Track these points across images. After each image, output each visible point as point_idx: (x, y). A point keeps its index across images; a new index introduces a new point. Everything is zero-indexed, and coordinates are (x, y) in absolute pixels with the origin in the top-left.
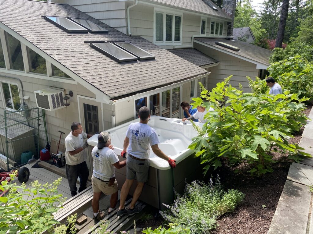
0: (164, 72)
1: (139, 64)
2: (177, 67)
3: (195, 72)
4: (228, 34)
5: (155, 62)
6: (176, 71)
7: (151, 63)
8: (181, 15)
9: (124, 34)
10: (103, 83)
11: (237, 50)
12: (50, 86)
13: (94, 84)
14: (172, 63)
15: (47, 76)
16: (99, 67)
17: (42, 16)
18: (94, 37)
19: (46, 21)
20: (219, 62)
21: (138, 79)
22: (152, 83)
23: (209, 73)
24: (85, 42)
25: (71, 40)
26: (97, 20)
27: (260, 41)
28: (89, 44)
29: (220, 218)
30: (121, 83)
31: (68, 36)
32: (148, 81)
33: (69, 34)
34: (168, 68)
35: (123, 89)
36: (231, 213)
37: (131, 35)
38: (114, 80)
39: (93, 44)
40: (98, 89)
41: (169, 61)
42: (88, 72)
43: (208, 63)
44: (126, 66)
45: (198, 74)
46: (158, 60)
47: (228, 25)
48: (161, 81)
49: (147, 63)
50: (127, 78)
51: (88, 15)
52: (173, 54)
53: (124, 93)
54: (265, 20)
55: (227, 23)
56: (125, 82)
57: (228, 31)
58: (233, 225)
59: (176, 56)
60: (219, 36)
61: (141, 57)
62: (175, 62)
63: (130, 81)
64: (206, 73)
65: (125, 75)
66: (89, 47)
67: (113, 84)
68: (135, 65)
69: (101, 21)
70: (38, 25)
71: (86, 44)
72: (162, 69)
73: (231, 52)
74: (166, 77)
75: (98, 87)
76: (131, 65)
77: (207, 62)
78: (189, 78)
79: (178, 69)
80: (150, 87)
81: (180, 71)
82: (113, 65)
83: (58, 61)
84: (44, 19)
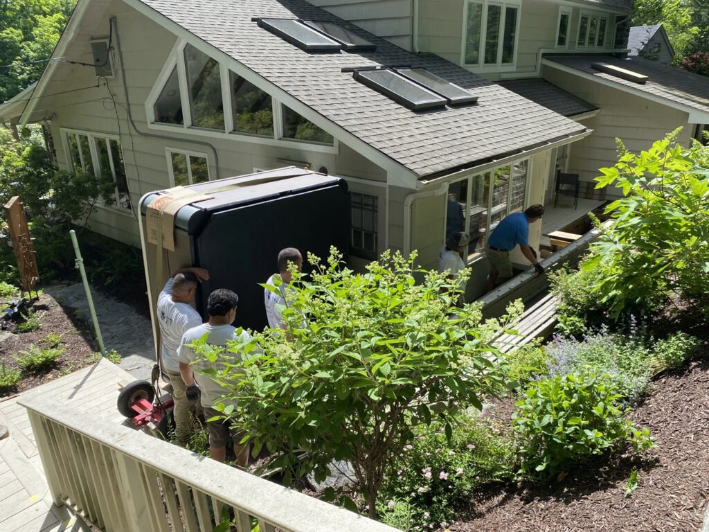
0: (502, 127)
1: (451, 113)
2: (524, 117)
3: (561, 128)
4: (616, 43)
5: (479, 108)
6: (524, 127)
7: (473, 109)
8: (518, 6)
9: (405, 51)
10: (399, 149)
11: (642, 82)
12: (279, 159)
13: (385, 151)
14: (512, 109)
15: (273, 138)
16: (382, 119)
17: (253, 20)
18: (354, 58)
19: (260, 28)
20: (598, 109)
21: (456, 143)
22: (483, 149)
23: (589, 131)
24: (344, 70)
25: (318, 67)
26: (346, 21)
27: (693, 60)
28: (352, 73)
29: (655, 378)
30: (429, 150)
31: (309, 59)
32: (476, 145)
33: (310, 55)
34: (505, 119)
35: (436, 161)
36: (677, 369)
37: (419, 52)
38: (415, 143)
39: (360, 73)
40: (394, 160)
41: (505, 105)
42: (368, 128)
43: (575, 112)
44: (427, 117)
45: (568, 132)
46: (484, 103)
47: (618, 23)
48: (498, 145)
49: (465, 110)
50: (437, 141)
51: (326, 12)
52: (509, 91)
53: (440, 168)
54: (699, 5)
55: (615, 19)
56: (435, 147)
57: (617, 36)
58: (682, 386)
59: (516, 94)
60: (596, 49)
61: (452, 99)
62: (517, 108)
63: (443, 145)
64: (584, 131)
65: (432, 135)
66: (353, 79)
67: (417, 151)
68: (443, 114)
69: (356, 24)
70: (253, 37)
71: (345, 74)
72: (496, 123)
73: (628, 85)
74: (506, 137)
75: (394, 156)
76: (436, 115)
77: (574, 108)
78: (552, 140)
79: (525, 122)
80: (474, 160)
81: (531, 125)
82: (405, 116)
83: (312, 107)
84: (257, 25)
